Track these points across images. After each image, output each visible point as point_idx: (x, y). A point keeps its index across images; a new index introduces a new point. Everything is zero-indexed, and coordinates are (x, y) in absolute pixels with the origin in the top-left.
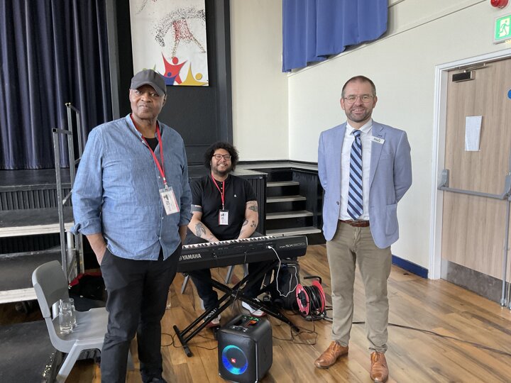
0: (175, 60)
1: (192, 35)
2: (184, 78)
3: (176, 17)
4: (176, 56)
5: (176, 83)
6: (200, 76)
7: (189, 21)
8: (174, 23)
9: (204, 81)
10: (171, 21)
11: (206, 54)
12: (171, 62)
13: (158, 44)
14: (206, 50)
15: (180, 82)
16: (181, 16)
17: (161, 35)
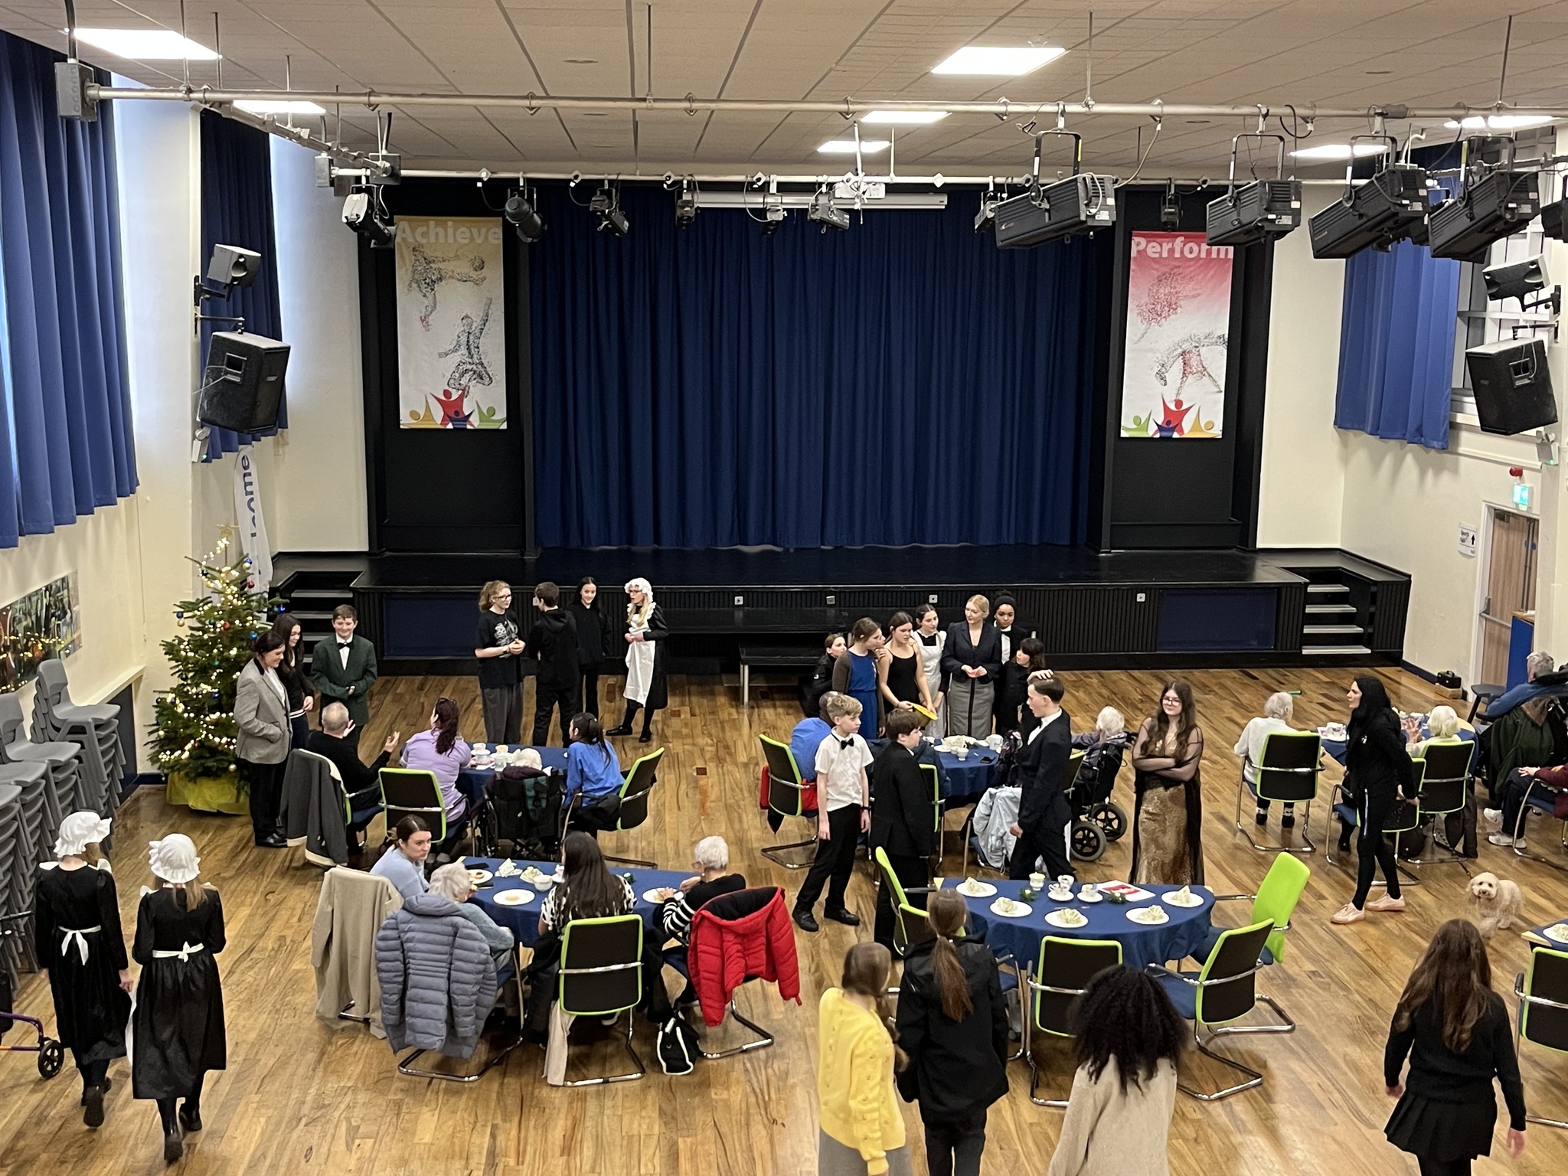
0: (1179, 403)
1: (1205, 369)
2: (1188, 429)
3: (1186, 346)
4: (1181, 398)
5: (1176, 435)
6: (1210, 426)
7: (1203, 350)
8: (1183, 353)
9: (1217, 432)
10: (1180, 351)
11: (1223, 394)
12: (1172, 407)
13: (1158, 383)
14: (1223, 389)
15: (1181, 431)
16: (1194, 344)
17: (1163, 370)
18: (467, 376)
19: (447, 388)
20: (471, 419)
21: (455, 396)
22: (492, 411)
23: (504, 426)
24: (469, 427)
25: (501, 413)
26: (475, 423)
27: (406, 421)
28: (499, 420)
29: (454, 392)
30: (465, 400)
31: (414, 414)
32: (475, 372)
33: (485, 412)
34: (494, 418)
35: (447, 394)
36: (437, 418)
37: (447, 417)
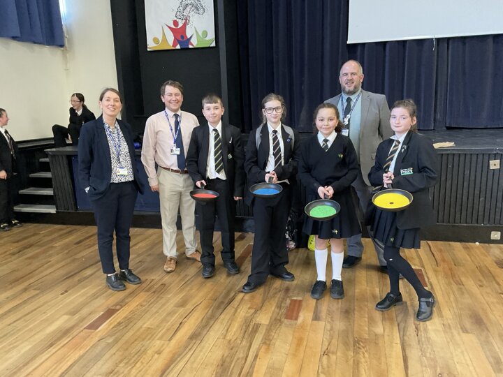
18: (188, 9)
19: (175, 19)
20: (192, 41)
21: (180, 25)
22: (205, 34)
23: (213, 44)
24: (190, 47)
25: (212, 35)
26: (195, 43)
27: (151, 45)
28: (210, 40)
29: (179, 21)
30: (187, 27)
31: (156, 40)
32: (193, 5)
33: (200, 34)
34: (207, 39)
35: (176, 23)
36: (170, 42)
37: (176, 41)
